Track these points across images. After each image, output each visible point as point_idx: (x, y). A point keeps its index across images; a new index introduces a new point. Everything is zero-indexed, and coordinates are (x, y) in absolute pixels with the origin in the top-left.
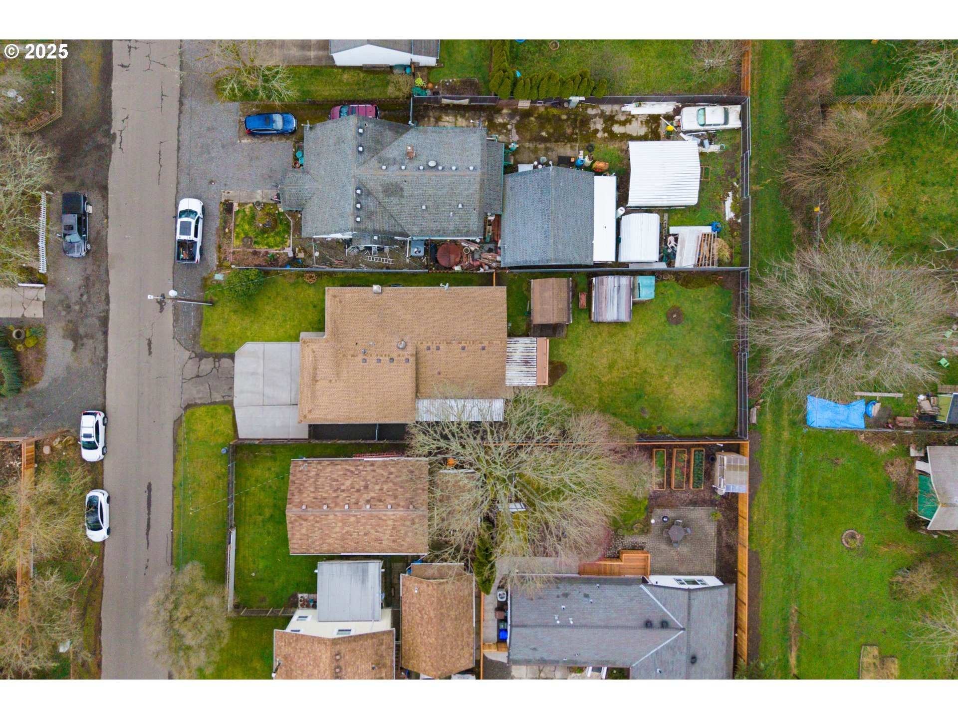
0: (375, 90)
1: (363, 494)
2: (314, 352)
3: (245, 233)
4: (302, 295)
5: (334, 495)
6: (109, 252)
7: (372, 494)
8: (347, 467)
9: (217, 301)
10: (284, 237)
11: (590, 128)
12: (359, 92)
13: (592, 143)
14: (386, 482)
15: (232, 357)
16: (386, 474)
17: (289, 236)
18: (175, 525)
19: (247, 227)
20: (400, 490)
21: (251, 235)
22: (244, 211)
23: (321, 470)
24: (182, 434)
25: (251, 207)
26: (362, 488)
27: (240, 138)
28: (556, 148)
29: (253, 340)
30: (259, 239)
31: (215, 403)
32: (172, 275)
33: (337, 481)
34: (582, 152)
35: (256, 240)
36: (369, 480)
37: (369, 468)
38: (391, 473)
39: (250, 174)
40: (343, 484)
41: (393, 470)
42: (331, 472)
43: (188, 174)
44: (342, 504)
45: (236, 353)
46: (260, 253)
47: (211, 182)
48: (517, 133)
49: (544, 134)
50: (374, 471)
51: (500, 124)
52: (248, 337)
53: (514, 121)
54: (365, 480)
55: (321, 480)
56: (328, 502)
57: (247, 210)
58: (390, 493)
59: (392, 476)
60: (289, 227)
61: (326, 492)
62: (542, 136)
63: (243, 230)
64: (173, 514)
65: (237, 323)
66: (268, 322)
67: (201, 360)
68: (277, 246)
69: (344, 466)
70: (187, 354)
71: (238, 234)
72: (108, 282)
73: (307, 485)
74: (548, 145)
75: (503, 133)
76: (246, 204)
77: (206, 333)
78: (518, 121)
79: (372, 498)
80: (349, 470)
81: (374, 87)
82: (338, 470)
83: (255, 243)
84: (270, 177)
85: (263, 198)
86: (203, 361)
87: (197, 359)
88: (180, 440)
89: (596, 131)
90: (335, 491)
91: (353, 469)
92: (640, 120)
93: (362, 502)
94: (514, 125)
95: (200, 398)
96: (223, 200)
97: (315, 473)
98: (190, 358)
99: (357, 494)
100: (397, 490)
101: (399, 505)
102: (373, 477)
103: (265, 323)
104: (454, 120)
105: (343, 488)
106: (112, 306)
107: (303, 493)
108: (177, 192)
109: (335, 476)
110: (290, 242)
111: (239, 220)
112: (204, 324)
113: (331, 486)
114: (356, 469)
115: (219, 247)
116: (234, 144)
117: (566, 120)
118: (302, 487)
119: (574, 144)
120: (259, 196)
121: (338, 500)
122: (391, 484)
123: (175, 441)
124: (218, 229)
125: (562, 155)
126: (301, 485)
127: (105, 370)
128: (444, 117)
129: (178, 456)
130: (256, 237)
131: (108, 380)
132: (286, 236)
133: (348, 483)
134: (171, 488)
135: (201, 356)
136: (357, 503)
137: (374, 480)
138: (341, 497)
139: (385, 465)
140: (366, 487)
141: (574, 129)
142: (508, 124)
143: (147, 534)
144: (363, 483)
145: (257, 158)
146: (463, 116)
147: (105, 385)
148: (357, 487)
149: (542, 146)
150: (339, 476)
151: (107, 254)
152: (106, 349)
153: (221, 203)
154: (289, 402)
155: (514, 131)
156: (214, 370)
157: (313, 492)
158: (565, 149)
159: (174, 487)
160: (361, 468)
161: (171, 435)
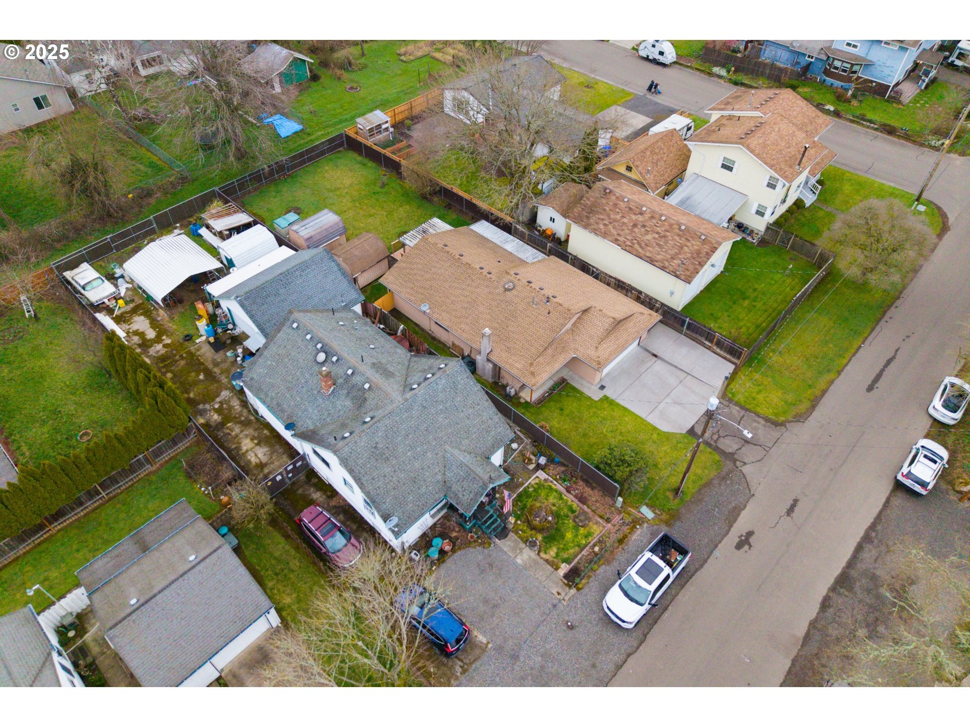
0: (277, 554)
1: (642, 222)
2: (597, 348)
3: (577, 530)
4: (566, 426)
5: (668, 234)
6: (788, 664)
7: (634, 217)
8: (640, 250)
9: (668, 490)
10: (535, 490)
11: (166, 352)
12: (295, 568)
13: (181, 341)
14: (615, 220)
15: (691, 432)
16: (610, 227)
17: (528, 487)
18: (855, 346)
19: (569, 535)
20: (608, 209)
21: (571, 523)
22: (557, 554)
23: (667, 260)
24: (803, 407)
25: (546, 553)
26: (639, 227)
27: (484, 649)
28: (210, 359)
29: (655, 429)
30: (566, 511)
31: (742, 408)
32: (709, 561)
33: (657, 244)
34: (197, 341)
35: (570, 514)
36: (628, 229)
37: (622, 239)
38: (605, 225)
39: (512, 591)
40: (654, 238)
41: (601, 226)
42: (658, 254)
43: (594, 666)
44: (666, 224)
45: (684, 432)
46: (576, 496)
47: (571, 628)
48: (218, 395)
49: (201, 377)
50: (619, 235)
51: (219, 415)
52: (658, 434)
53: (207, 406)
54: (632, 231)
55: (672, 252)
56: (678, 231)
57: (553, 552)
58: (617, 210)
59: (607, 222)
60: (520, 495)
61: (674, 240)
62: (205, 376)
63: (576, 536)
64: (854, 355)
65: (663, 454)
66: (623, 430)
67: (733, 454)
68: (551, 488)
69: (643, 252)
70: (746, 469)
71: (586, 537)
72: (813, 624)
73: (689, 255)
74: (210, 366)
75: (229, 406)
76: (547, 561)
77: (706, 471)
78: (204, 404)
79: (636, 214)
80: (641, 247)
81: (275, 558)
82: (651, 252)
83: (573, 511)
84: (491, 565)
85: (521, 550)
86: (730, 451)
87: (736, 456)
88: (807, 404)
89: (165, 346)
90: (665, 236)
91: (636, 246)
92: (128, 327)
93: (647, 216)
94: (212, 404)
95: (759, 423)
96: (573, 591)
97: (675, 261)
98: (745, 464)
99: (647, 224)
100: (610, 210)
101: (617, 198)
102: (623, 230)
103: (629, 432)
104: (250, 452)
105: (657, 236)
106: (822, 590)
107: (698, 250)
108: (629, 655)
109: (657, 249)
110: (532, 480)
111: (572, 551)
112: (703, 482)
113: (666, 242)
114: (634, 244)
115: (621, 541)
116: (499, 649)
117: (172, 372)
118: (695, 255)
119: (194, 351)
120: (526, 555)
121: (667, 228)
122: (612, 216)
123: (813, 407)
124: (608, 562)
125: (213, 351)
126: (694, 258)
127: (873, 527)
128: (254, 463)
129: (818, 393)
130: (567, 516)
131: (875, 515)
132: (531, 490)
133: (649, 237)
134: (843, 374)
135: (731, 457)
136: (652, 217)
137: (624, 227)
138: (663, 229)
139: (605, 233)
140: (635, 225)
141: (177, 361)
142: (214, 409)
143: (893, 358)
144: (636, 230)
145: (486, 601)
146: (238, 448)
147: (880, 513)
148: (643, 230)
149: (216, 370)
150: (654, 247)
151: (794, 661)
152: (859, 548)
153: (578, 589)
154: (659, 362)
155: (218, 400)
156: (721, 435)
157: (686, 246)
158: (205, 353)
159: (839, 373)
160: (628, 243)
161: (816, 414)
